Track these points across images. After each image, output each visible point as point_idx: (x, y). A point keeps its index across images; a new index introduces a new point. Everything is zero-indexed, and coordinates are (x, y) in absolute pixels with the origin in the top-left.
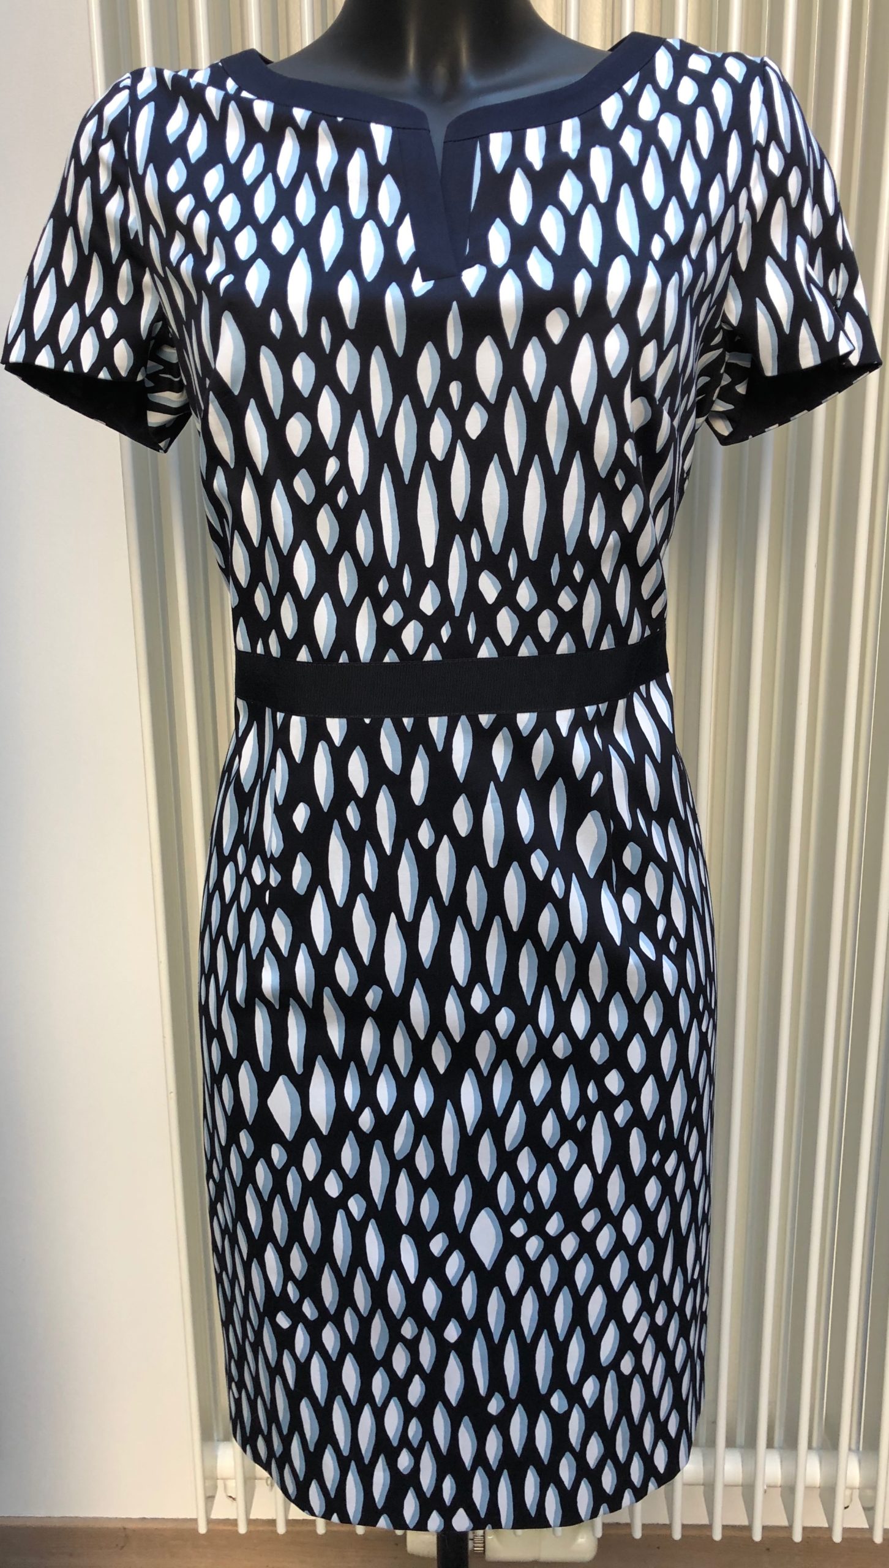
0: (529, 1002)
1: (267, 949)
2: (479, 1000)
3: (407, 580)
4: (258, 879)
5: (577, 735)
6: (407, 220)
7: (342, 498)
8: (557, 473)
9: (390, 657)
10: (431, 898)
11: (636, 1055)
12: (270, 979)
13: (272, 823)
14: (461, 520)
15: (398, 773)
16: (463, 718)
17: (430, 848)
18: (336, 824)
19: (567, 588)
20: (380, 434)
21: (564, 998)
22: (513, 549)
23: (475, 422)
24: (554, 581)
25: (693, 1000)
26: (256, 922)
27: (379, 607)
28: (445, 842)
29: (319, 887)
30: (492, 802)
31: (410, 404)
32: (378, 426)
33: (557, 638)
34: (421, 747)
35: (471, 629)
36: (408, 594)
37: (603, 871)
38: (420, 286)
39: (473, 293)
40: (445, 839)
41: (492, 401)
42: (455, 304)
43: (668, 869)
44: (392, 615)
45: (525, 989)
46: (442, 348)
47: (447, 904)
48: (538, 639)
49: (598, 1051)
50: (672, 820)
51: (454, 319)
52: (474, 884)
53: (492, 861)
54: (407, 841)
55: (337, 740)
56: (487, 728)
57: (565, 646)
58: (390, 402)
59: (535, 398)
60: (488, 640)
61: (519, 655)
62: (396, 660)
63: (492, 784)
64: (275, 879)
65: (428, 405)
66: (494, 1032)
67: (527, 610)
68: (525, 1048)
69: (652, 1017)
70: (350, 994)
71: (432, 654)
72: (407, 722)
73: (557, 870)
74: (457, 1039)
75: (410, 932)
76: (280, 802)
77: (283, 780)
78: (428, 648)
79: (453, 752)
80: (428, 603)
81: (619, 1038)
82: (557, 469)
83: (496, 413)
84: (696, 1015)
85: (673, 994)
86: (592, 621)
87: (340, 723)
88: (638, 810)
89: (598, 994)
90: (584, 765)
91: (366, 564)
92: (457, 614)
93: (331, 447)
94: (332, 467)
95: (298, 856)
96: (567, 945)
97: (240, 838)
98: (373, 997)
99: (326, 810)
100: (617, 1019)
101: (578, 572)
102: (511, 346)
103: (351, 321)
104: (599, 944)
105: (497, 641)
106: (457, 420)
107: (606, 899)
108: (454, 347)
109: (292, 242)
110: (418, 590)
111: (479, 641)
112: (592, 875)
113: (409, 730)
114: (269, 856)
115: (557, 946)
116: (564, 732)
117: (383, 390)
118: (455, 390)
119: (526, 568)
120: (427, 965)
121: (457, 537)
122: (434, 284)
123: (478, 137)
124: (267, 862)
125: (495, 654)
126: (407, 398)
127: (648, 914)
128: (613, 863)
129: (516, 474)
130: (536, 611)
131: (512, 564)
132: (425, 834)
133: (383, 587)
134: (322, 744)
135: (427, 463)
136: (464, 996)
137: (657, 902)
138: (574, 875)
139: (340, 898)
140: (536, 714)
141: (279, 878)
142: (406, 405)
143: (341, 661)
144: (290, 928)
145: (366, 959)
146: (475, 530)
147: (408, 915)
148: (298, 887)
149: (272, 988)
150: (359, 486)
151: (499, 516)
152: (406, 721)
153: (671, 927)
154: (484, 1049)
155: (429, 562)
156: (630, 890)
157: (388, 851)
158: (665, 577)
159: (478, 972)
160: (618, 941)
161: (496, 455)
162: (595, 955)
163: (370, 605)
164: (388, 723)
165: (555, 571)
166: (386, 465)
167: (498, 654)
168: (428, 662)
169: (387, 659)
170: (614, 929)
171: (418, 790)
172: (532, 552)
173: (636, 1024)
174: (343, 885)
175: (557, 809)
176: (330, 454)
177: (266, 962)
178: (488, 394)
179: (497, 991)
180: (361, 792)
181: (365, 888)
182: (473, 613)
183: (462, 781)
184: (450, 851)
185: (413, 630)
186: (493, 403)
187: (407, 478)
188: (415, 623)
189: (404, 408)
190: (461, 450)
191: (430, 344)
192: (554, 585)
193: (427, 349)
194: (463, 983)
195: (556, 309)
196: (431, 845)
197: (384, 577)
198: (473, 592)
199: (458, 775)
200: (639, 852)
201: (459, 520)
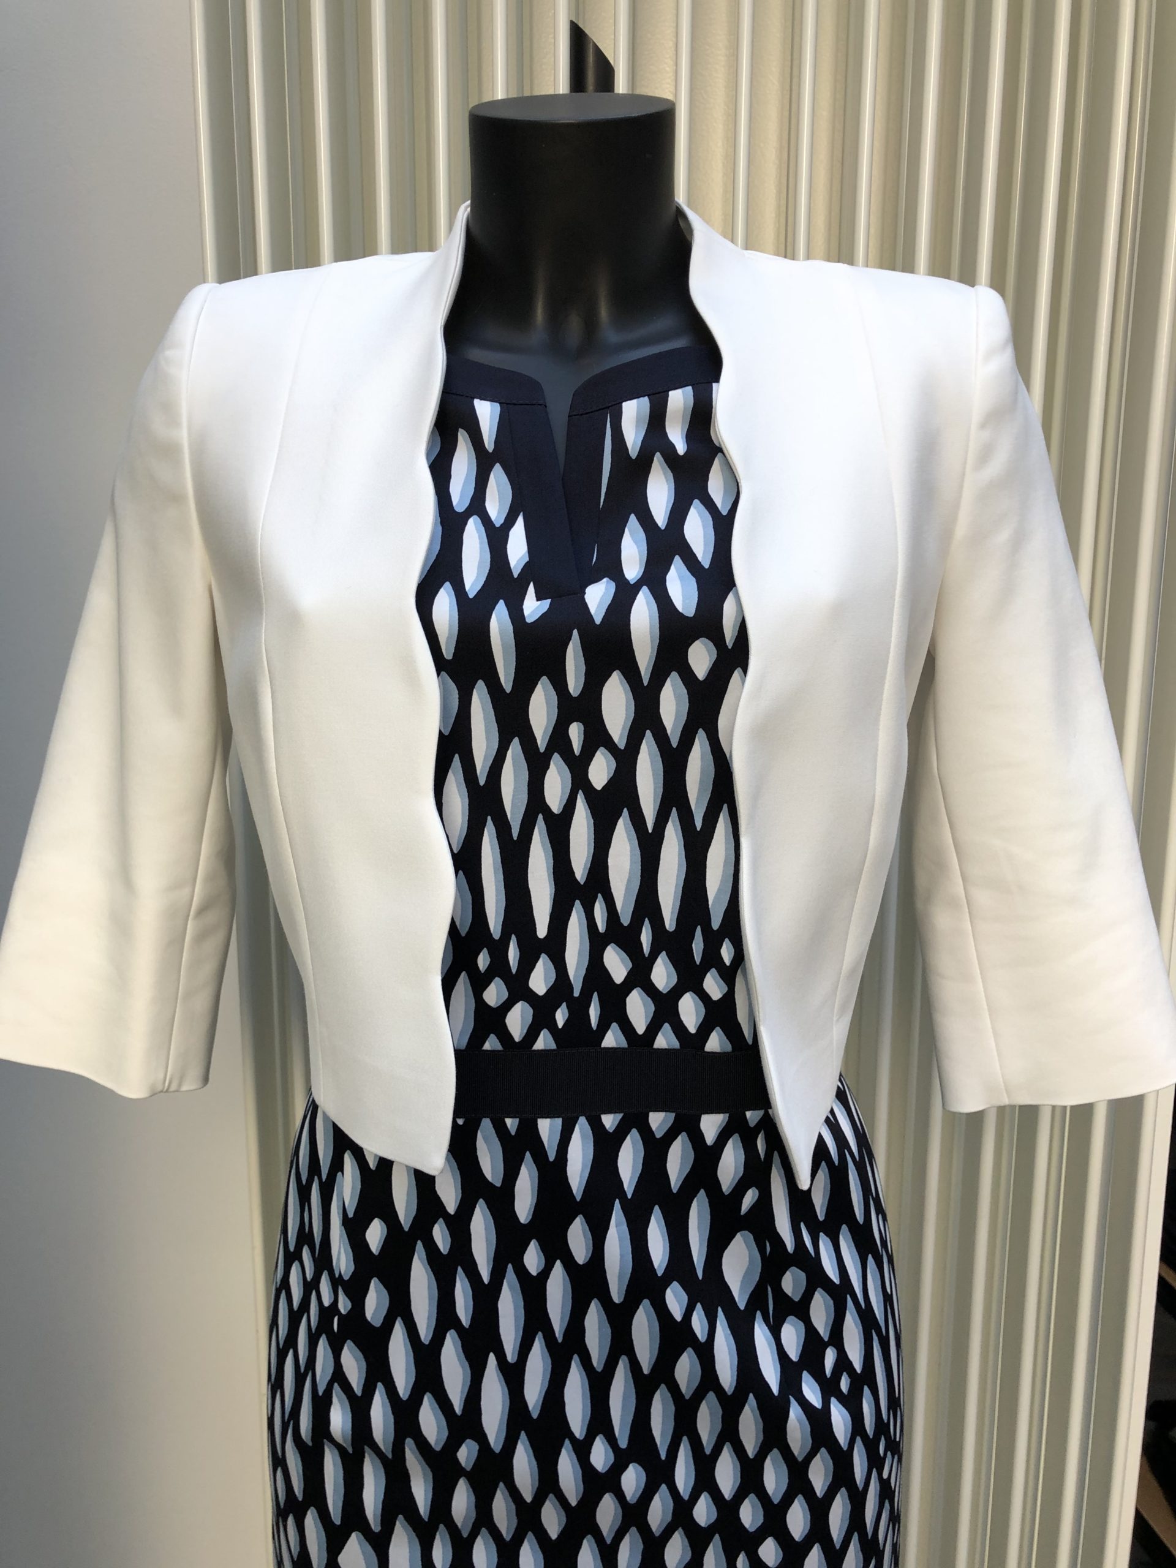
0: (663, 1456)
1: (336, 1385)
2: (600, 1456)
3: (513, 954)
4: (327, 1301)
5: (730, 1142)
6: (520, 521)
8: (699, 829)
9: (491, 1044)
10: (540, 1334)
11: (797, 1521)
12: (339, 1419)
13: (341, 1236)
14: (582, 883)
15: (498, 1184)
16: (582, 1120)
17: (538, 1274)
18: (419, 1245)
19: (713, 971)
20: (482, 782)
21: (708, 1452)
22: (647, 919)
23: (600, 770)
24: (698, 959)
25: (871, 1447)
26: (323, 1349)
27: (479, 984)
28: (558, 1268)
29: (399, 1318)
30: (617, 1225)
31: (520, 747)
32: (480, 773)
33: (704, 1031)
34: (528, 1154)
35: (594, 1013)
36: (514, 971)
37: (757, 1300)
38: (533, 607)
39: (598, 620)
40: (558, 1263)
41: (622, 745)
42: (575, 632)
43: (840, 1293)
44: (494, 994)
45: (658, 1440)
46: (559, 683)
47: (560, 1340)
48: (679, 1028)
49: (749, 1515)
50: (844, 1228)
51: (574, 650)
52: (594, 1321)
53: (617, 1293)
54: (510, 1266)
56: (611, 1131)
57: (715, 1041)
58: (495, 745)
59: (674, 743)
60: (614, 1026)
61: (655, 1047)
62: (499, 1047)
63: (617, 1202)
64: (344, 1305)
65: (542, 750)
66: (620, 1495)
67: (665, 992)
68: (658, 1512)
69: (819, 1475)
70: (438, 1448)
71: (544, 1042)
72: (511, 1123)
73: (699, 1306)
74: (573, 1502)
75: (514, 1376)
76: (351, 1215)
77: (353, 1189)
78: (539, 1035)
79: (569, 1163)
80: (540, 980)
81: (776, 1500)
82: (699, 825)
83: (626, 760)
84: (875, 1462)
85: (845, 1448)
86: (748, 1011)
88: (802, 1225)
89: (751, 1450)
90: (733, 1179)
91: (463, 934)
92: (576, 993)
95: (373, 1281)
96: (711, 1396)
98: (466, 1454)
99: (406, 1229)
100: (774, 1479)
101: (726, 952)
102: (646, 683)
103: (447, 647)
105: (627, 1028)
106: (578, 767)
107: (761, 1332)
108: (574, 683)
110: (527, 965)
111: (603, 1027)
112: (742, 1306)
113: (513, 1133)
114: (337, 1276)
115: (699, 1395)
116: (710, 1140)
117: (487, 732)
118: (576, 733)
119: (663, 941)
120: (535, 1415)
121: (578, 903)
122: (551, 604)
123: (608, 407)
124: (336, 1282)
125: (624, 1043)
126: (516, 741)
127: (813, 1345)
128: (769, 1289)
129: (650, 831)
130: (676, 993)
131: (646, 938)
132: (533, 1259)
133: (483, 961)
135: (540, 816)
136: (582, 1450)
137: (825, 1332)
138: (720, 1309)
139: (425, 1333)
140: (673, 1115)
141: (349, 1305)
142: (515, 749)
144: (364, 1364)
145: (458, 1406)
146: (599, 895)
147: (511, 1355)
148: (372, 1318)
149: (342, 1431)
150: (456, 843)
151: (629, 881)
152: (509, 1122)
153: (843, 1362)
154: (607, 1513)
155: (542, 931)
156: (791, 1319)
157: (485, 1276)
159: (600, 1421)
160: (775, 1390)
161: (625, 810)
162: (747, 1408)
163: (467, 983)
164: (486, 1124)
165: (698, 946)
166: (489, 818)
167: (628, 1044)
168: (538, 1050)
169: (487, 1046)
170: (771, 1372)
171: (524, 1205)
172: (670, 923)
173: (798, 1482)
174: (429, 1320)
175: (699, 1227)
177: (335, 1400)
178: (616, 739)
179: (623, 1443)
180: (451, 1206)
181: (456, 1323)
182: (596, 993)
183: (578, 1198)
184: (564, 1280)
185: (520, 1013)
186: (623, 748)
187: (515, 834)
188: (522, 1005)
189: (512, 752)
190: (583, 802)
191: (544, 679)
192: (698, 963)
193: (542, 684)
194: (580, 1436)
195: (701, 639)
196: (539, 1271)
197: (485, 950)
198: (596, 969)
199: (574, 1192)
200: (802, 1276)
201: (579, 883)
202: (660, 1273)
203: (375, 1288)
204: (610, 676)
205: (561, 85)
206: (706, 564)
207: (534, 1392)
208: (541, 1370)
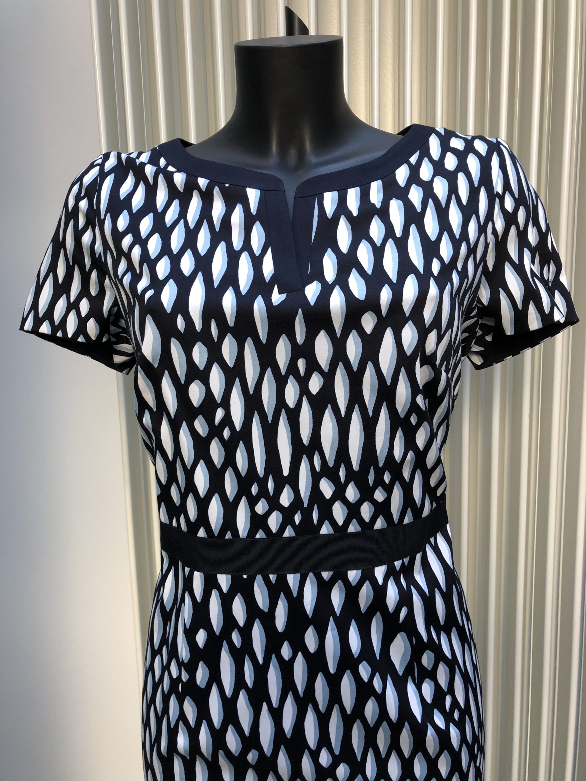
0: (359, 759)
1: (181, 722)
2: (325, 759)
3: (271, 485)
4: (175, 675)
5: (389, 582)
6: (269, 251)
7: (226, 433)
8: (371, 416)
9: (260, 535)
10: (291, 692)
12: (182, 741)
13: (183, 639)
14: (307, 445)
15: (266, 610)
16: (311, 574)
17: (289, 660)
18: (225, 643)
19: (380, 488)
20: (251, 392)
21: (383, 756)
22: (342, 464)
23: (315, 384)
24: (371, 483)
25: (470, 749)
26: (173, 702)
27: (252, 503)
28: (300, 657)
29: (215, 683)
30: (332, 630)
31: (271, 373)
32: (251, 387)
33: (373, 519)
34: (282, 594)
35: (315, 515)
36: (271, 494)
37: (409, 670)
38: (277, 298)
39: (312, 303)
40: (300, 654)
41: (326, 370)
42: (300, 310)
43: (452, 664)
44: (261, 508)
45: (356, 751)
46: (292, 338)
47: (302, 696)
48: (361, 521)
50: (454, 629)
51: (299, 319)
52: (320, 684)
53: (332, 669)
54: (274, 655)
55: (225, 589)
56: (327, 580)
57: (379, 524)
58: (258, 372)
59: (355, 368)
60: (326, 522)
61: (348, 531)
62: (264, 536)
63: (331, 618)
64: (185, 677)
65: (283, 374)
67: (353, 503)
69: (444, 766)
70: (237, 755)
71: (289, 532)
72: (273, 577)
73: (377, 674)
75: (277, 715)
76: (188, 627)
77: (189, 613)
78: (286, 528)
79: (304, 597)
80: (285, 499)
82: (371, 413)
83: (329, 378)
84: (473, 758)
85: (457, 750)
86: (398, 507)
87: (226, 577)
88: (432, 627)
89: (407, 753)
90: (395, 603)
91: (243, 475)
92: (305, 505)
93: (219, 401)
94: (220, 414)
95: (200, 663)
96: (385, 724)
97: (164, 640)
98: (252, 757)
99: (218, 634)
100: (419, 769)
101: (387, 478)
102: (338, 336)
103: (231, 320)
104: (406, 723)
105: (333, 523)
106: (303, 383)
107: (411, 689)
108: (300, 337)
109: (193, 267)
110: (278, 491)
111: (321, 523)
112: (401, 674)
113: (274, 582)
114: (181, 661)
115: (378, 724)
116: (380, 581)
117: (254, 366)
118: (301, 364)
119: (351, 475)
120: (289, 736)
121: (305, 456)
122: (286, 296)
123: (316, 195)
124: (180, 664)
125: (332, 531)
126: (269, 370)
127: (439, 694)
128: (415, 664)
129: (343, 416)
130: (359, 503)
131: (342, 473)
132: (286, 651)
133: (254, 490)
134: (214, 591)
135: (283, 410)
136: (315, 756)
137: (445, 687)
138: (388, 675)
139: (228, 691)
140: (361, 571)
141: (188, 677)
142: (269, 374)
143: (227, 537)
144: (196, 709)
145: (247, 732)
146: (317, 452)
147: (275, 704)
148: (200, 684)
149: (184, 748)
150: (238, 426)
151: (332, 443)
152: (271, 576)
153: (455, 702)
155: (286, 472)
156: (427, 680)
157: (261, 660)
158: (445, 472)
159: (324, 740)
160: (419, 720)
161: (329, 405)
162: (404, 730)
163: (246, 501)
164: (259, 578)
165: (371, 477)
166: (256, 412)
167: (334, 532)
168: (286, 537)
169: (258, 536)
170: (417, 710)
171: (281, 621)
172: (356, 466)
174: (230, 683)
175: (376, 632)
176: (218, 406)
177: (180, 731)
178: (323, 367)
179: (337, 752)
180: (241, 623)
181: (245, 686)
182: (316, 505)
183: (310, 617)
184: (303, 662)
185: (275, 517)
186: (327, 372)
187: (270, 420)
188: (276, 513)
189: (267, 376)
190: (306, 401)
191: (284, 335)
192: (371, 486)
193: (282, 338)
194: (313, 748)
195: (368, 312)
196: (290, 658)
197: (256, 484)
198: (316, 491)
199: (308, 613)
200: (432, 655)
201: (305, 445)
202: (356, 656)
203: (202, 667)
204: (319, 333)
205: (282, 32)
206: (370, 272)
207: (288, 723)
208: (292, 713)
